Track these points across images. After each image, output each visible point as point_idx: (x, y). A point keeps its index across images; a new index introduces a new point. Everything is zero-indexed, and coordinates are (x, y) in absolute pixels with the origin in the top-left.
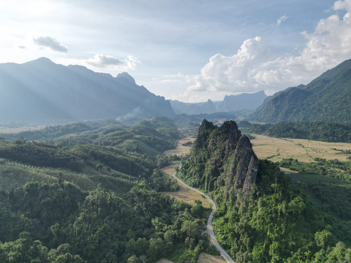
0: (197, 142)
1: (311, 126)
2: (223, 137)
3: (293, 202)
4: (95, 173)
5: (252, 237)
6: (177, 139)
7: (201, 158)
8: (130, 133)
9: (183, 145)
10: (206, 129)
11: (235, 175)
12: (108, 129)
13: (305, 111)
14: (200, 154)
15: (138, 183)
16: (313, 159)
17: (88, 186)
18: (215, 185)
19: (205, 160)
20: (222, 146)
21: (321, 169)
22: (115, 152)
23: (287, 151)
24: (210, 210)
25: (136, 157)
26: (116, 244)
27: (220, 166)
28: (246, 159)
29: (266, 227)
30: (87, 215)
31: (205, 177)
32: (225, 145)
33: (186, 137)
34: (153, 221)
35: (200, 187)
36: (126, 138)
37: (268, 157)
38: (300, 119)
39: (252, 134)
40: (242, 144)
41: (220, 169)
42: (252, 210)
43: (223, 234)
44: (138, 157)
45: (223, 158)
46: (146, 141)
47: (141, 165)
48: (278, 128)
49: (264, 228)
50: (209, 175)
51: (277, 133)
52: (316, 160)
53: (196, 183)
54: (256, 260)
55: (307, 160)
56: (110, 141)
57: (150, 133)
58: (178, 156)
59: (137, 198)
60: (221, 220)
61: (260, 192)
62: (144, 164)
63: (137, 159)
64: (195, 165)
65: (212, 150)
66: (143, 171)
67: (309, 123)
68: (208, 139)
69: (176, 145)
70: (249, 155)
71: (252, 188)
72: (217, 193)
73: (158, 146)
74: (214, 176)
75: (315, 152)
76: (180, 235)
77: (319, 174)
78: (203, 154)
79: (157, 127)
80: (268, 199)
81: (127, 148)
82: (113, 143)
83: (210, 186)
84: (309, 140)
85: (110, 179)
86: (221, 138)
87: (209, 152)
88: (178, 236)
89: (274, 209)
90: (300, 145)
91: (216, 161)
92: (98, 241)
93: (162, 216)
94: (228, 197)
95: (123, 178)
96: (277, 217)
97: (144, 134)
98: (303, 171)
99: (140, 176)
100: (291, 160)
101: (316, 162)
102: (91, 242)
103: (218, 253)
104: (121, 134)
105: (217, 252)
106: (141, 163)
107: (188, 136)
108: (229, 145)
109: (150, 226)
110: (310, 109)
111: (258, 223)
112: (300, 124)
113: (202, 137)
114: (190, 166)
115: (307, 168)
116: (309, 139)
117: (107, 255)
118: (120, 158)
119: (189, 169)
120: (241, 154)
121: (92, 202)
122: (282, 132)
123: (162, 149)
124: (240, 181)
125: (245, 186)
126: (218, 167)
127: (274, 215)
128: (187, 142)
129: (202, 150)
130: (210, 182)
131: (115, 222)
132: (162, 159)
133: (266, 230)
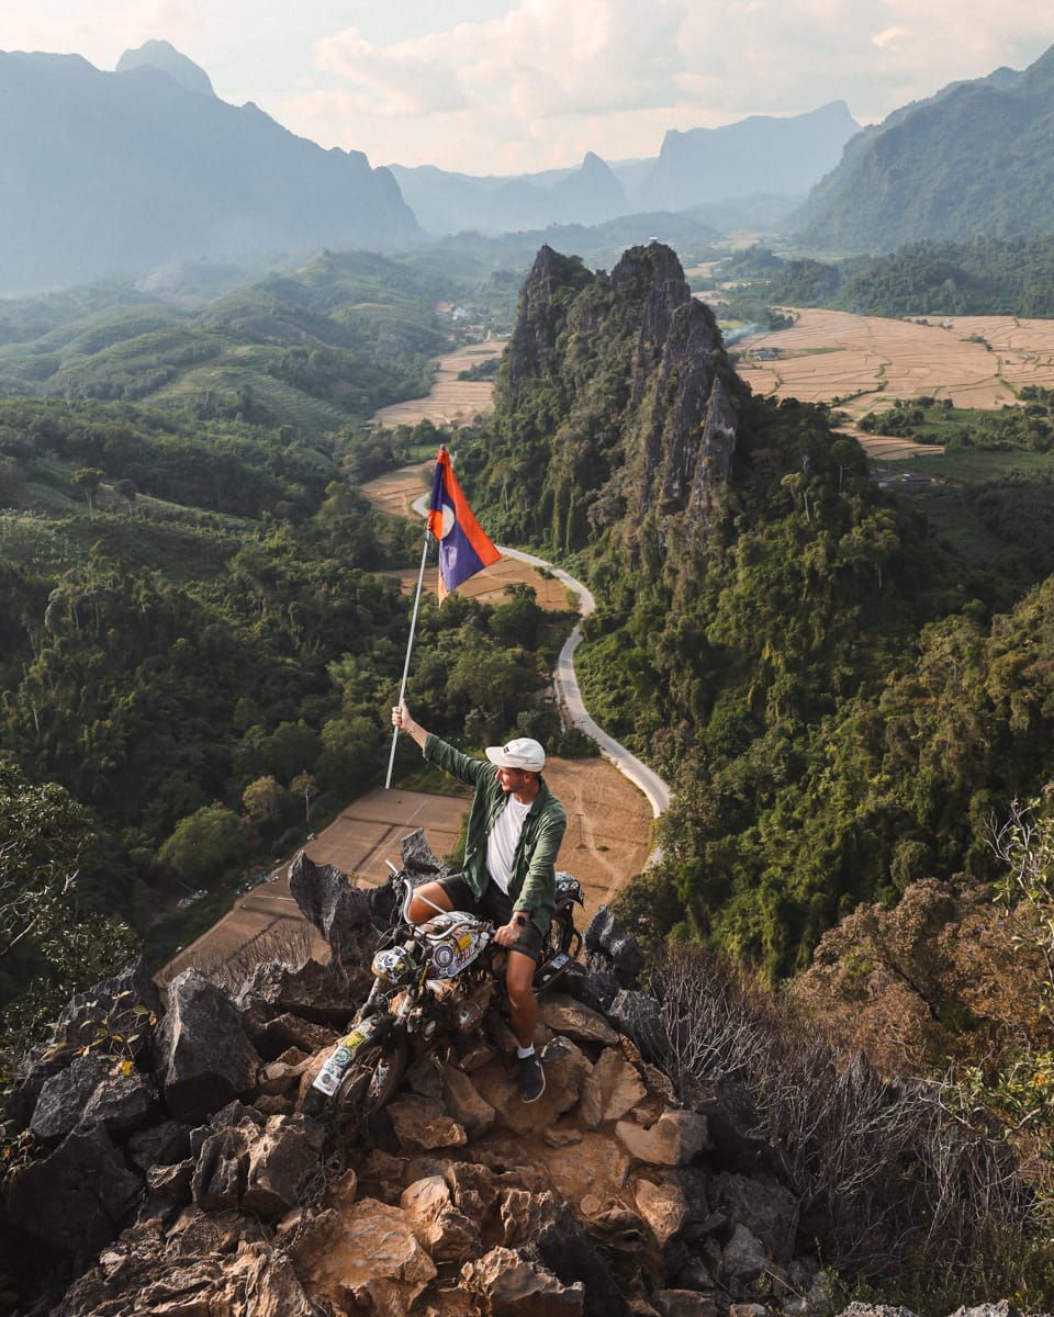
0: (516, 350)
1: (1030, 257)
2: (623, 319)
3: (856, 532)
4: (69, 510)
5: (710, 675)
6: (433, 352)
7: (535, 417)
8: (206, 339)
9: (464, 376)
10: (553, 291)
11: (656, 463)
12: (100, 327)
13: (1017, 191)
14: (529, 401)
15: (261, 539)
16: (1015, 392)
17: (49, 557)
18: (590, 520)
19: (551, 425)
20: (619, 357)
21: (1031, 429)
22: (145, 421)
23: (922, 370)
24: (572, 617)
25: (241, 440)
26: (195, 751)
27: (610, 443)
28: (693, 394)
29: (761, 631)
30: (67, 656)
31: (550, 496)
32: (630, 351)
33: (481, 342)
34: (333, 668)
35: (532, 538)
36: (189, 361)
37: (837, 399)
38: (994, 227)
39: (784, 309)
40: (683, 336)
41: (610, 452)
42: (717, 586)
43: (612, 688)
44: (255, 438)
45: (622, 405)
46: (285, 367)
47: (269, 473)
48: (892, 274)
49: (751, 636)
50: (567, 484)
51: (887, 294)
52: (1023, 397)
53: (516, 524)
54: (717, 742)
55: (987, 402)
56: (115, 380)
57: (303, 334)
58: (437, 428)
59: (260, 592)
60: (610, 642)
61: (744, 514)
62: (280, 465)
63: (248, 449)
64: (508, 454)
65: (576, 379)
66: (278, 494)
67: (1023, 245)
68: (561, 336)
69: (432, 379)
70: (705, 376)
71: (716, 503)
72: (598, 554)
73: (345, 388)
74: (585, 488)
75: (1029, 367)
76: (443, 707)
77: (1021, 449)
78: (539, 400)
79: (336, 303)
80: (771, 536)
81: (199, 406)
82: (131, 386)
83: (572, 530)
84: (1020, 321)
85: (140, 530)
86: (614, 323)
87: (564, 391)
88: (438, 712)
89: (791, 565)
90: (980, 340)
91: (594, 424)
92: (123, 742)
93: (372, 649)
94: (635, 559)
95: (195, 522)
96: (798, 593)
97: (271, 338)
98: (966, 441)
99: (266, 514)
100: (927, 402)
101: (1023, 404)
102: (95, 744)
103: (590, 750)
104: (161, 345)
105: (587, 746)
106: (270, 465)
107: (489, 332)
108: (641, 348)
109: (323, 685)
110: (1038, 182)
111: (733, 626)
112: (990, 251)
113: (537, 326)
114: (487, 457)
115: (982, 430)
116: (1019, 314)
117: (165, 787)
118: (173, 444)
119: (484, 472)
120: (677, 375)
121: (79, 608)
122: (911, 289)
123: (364, 400)
124: (676, 486)
125: (695, 500)
126: (602, 447)
127: (788, 589)
128: (479, 360)
129: (537, 385)
130: (570, 514)
131: (182, 677)
132: (364, 444)
133: (757, 643)
